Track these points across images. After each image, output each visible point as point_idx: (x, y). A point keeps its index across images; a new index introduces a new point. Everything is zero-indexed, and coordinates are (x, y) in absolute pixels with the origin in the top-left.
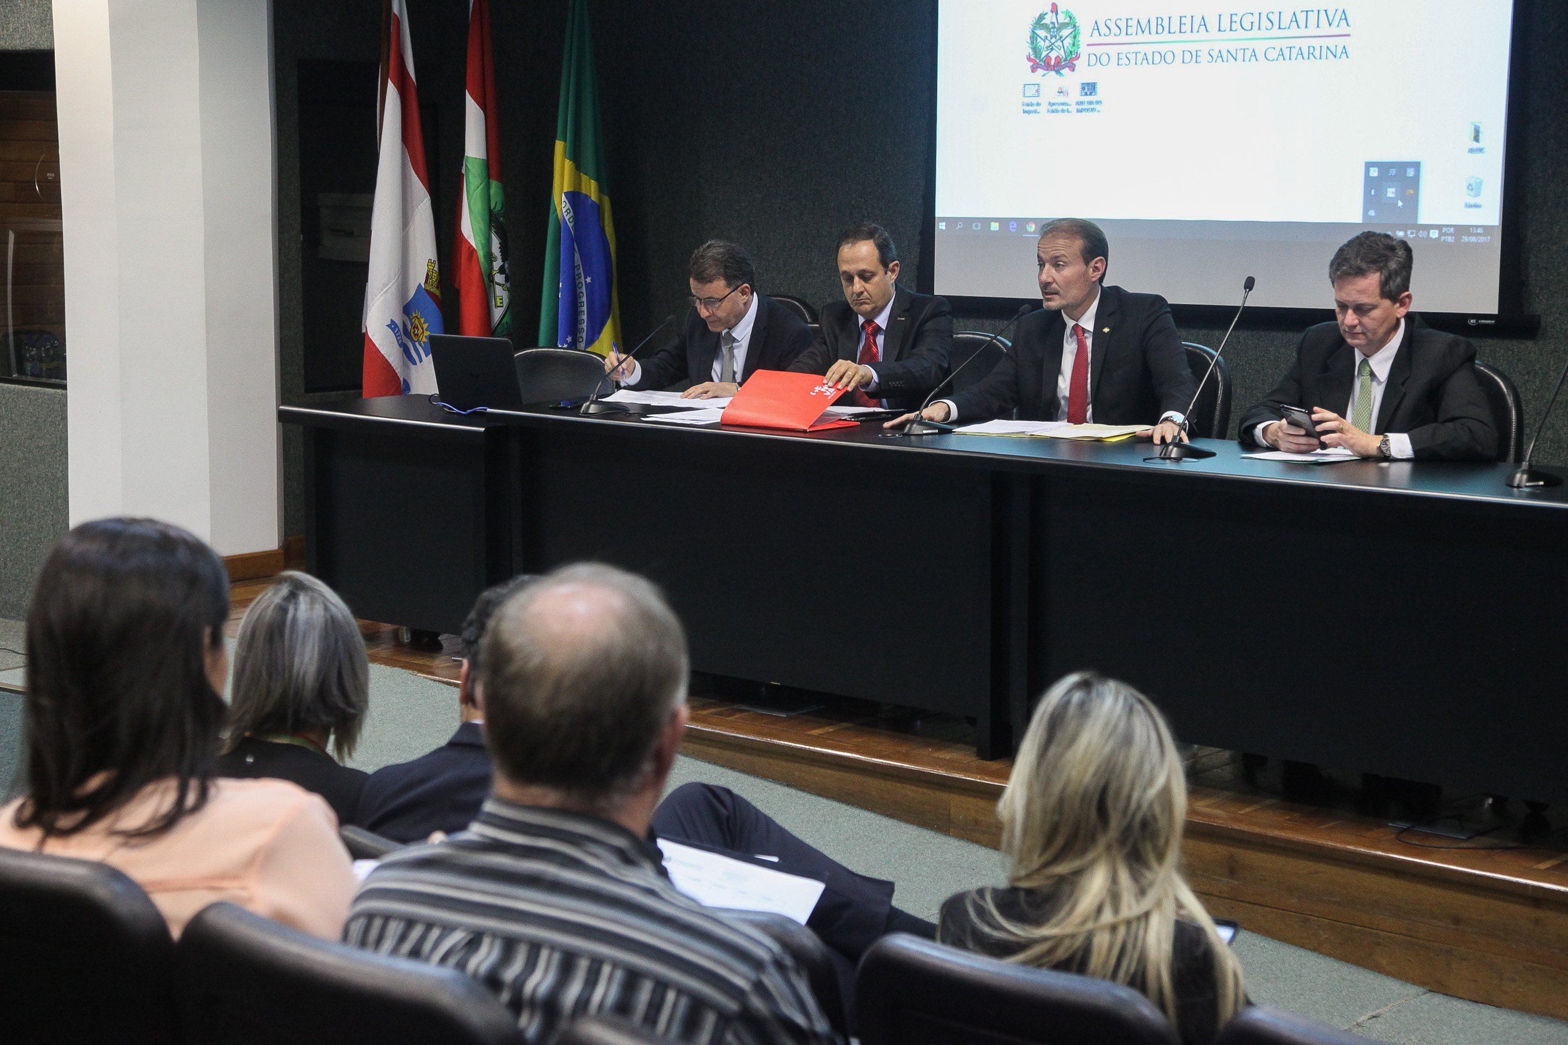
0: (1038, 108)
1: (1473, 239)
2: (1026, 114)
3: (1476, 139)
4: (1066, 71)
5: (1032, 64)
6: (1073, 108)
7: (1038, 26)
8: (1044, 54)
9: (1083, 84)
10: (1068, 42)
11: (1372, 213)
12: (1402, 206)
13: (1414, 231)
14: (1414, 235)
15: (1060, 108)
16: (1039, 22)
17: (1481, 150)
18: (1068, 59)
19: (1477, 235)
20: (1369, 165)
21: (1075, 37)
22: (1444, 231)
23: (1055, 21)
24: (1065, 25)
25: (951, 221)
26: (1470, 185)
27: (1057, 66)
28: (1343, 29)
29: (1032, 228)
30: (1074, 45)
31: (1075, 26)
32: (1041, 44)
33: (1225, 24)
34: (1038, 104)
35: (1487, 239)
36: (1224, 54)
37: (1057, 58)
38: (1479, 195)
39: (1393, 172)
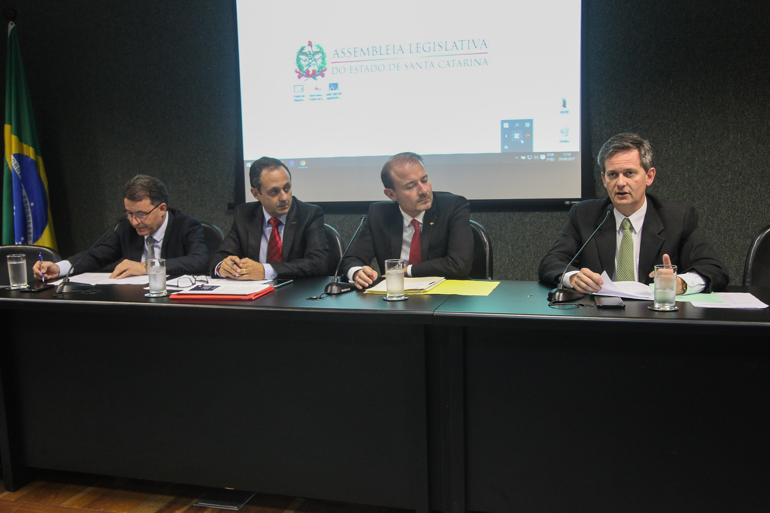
0: (303, 98)
1: (565, 159)
2: (296, 102)
3: (564, 106)
4: (319, 77)
5: (298, 74)
6: (325, 97)
7: (300, 54)
8: (305, 69)
9: (330, 84)
10: (319, 62)
11: (506, 147)
12: (524, 143)
13: (531, 156)
14: (531, 158)
15: (317, 97)
16: (301, 52)
17: (567, 112)
18: (320, 71)
19: (567, 157)
20: (503, 122)
21: (323, 59)
22: (548, 155)
23: (311, 51)
24: (317, 53)
26: (562, 130)
27: (314, 75)
28: (484, 50)
29: (303, 163)
30: (323, 63)
31: (323, 53)
32: (303, 63)
33: (414, 49)
35: (573, 159)
36: (414, 65)
37: (314, 71)
38: (568, 136)
39: (517, 125)
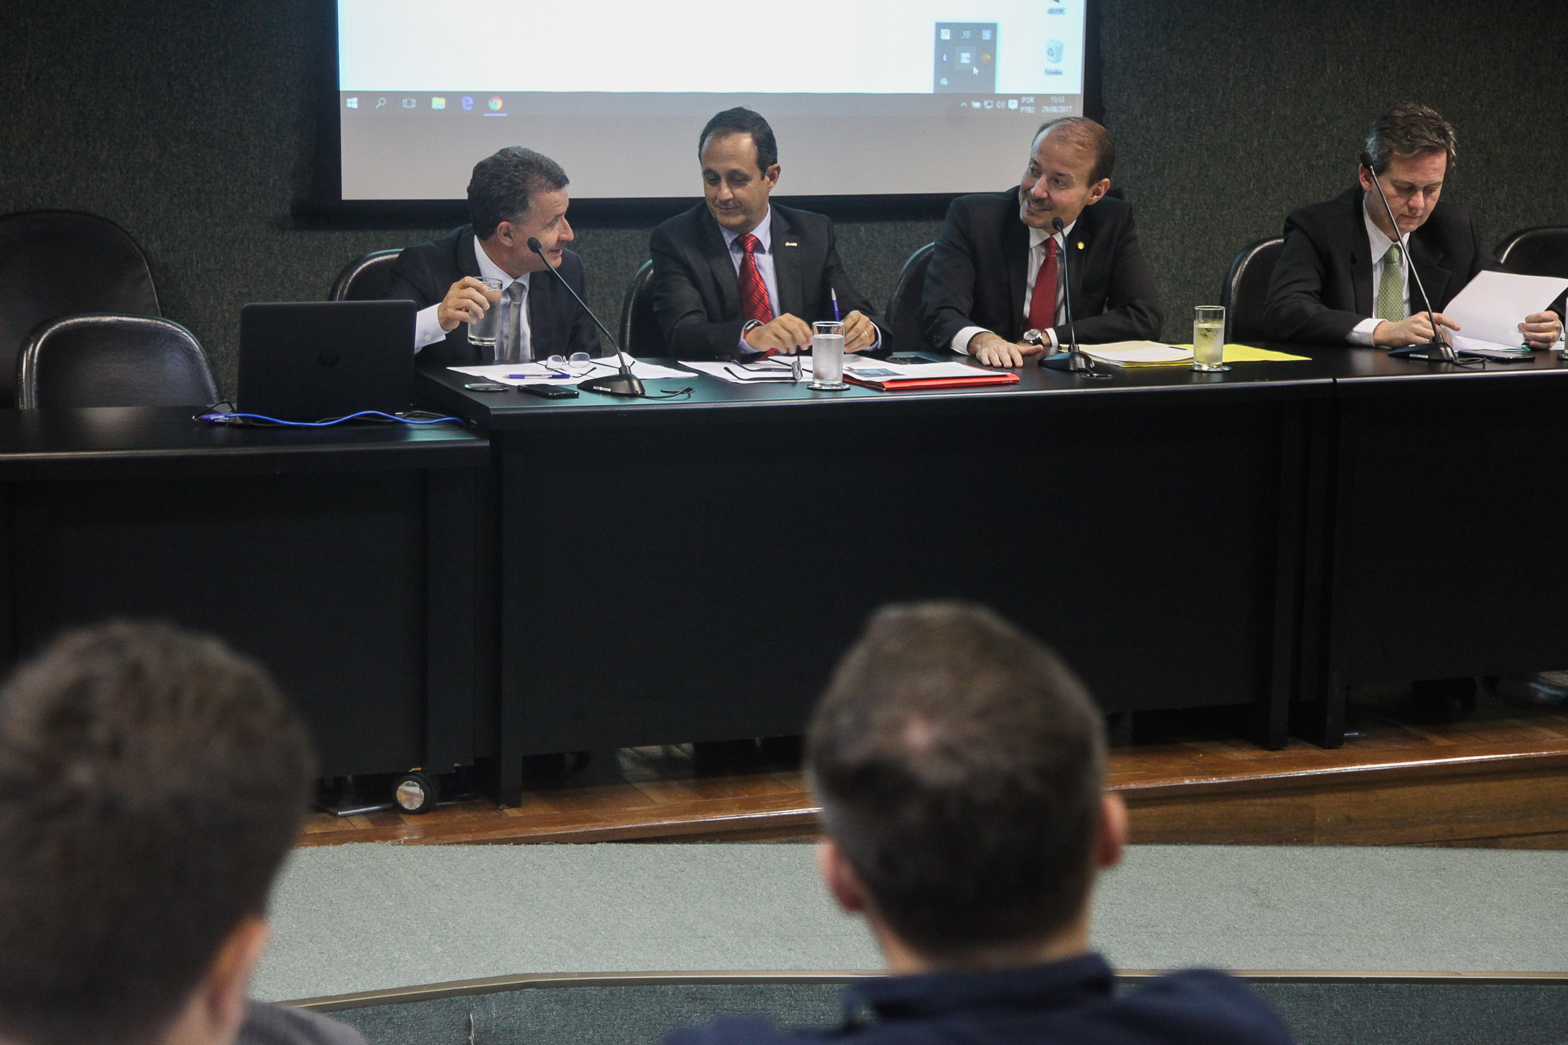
1: (1054, 109)
11: (944, 82)
12: (978, 73)
13: (992, 102)
14: (992, 107)
17: (1061, 11)
19: (1058, 104)
20: (940, 26)
22: (1023, 101)
25: (365, 97)
26: (1051, 49)
35: (1069, 109)
38: (1059, 61)
39: (967, 34)
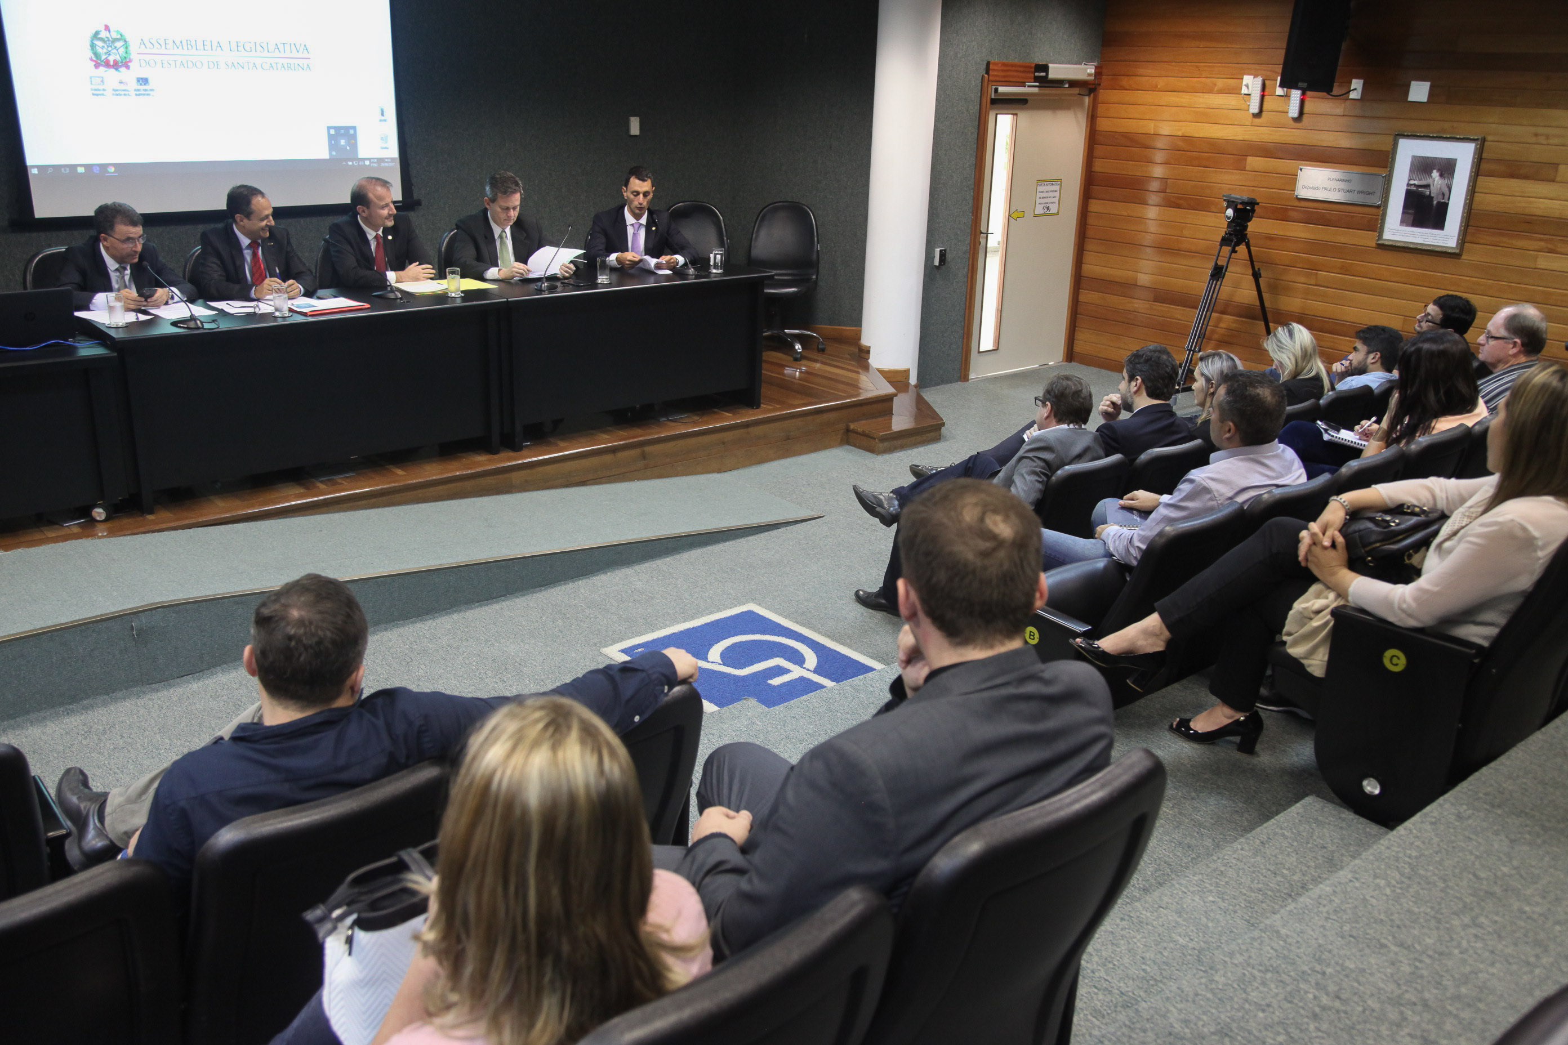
0: (105, 93)
1: (387, 165)
3: (382, 114)
4: (123, 69)
5: (94, 63)
6: (133, 93)
7: (95, 39)
8: (103, 57)
9: (137, 78)
10: (122, 51)
11: (334, 153)
12: (350, 149)
13: (357, 161)
14: (357, 164)
15: (123, 93)
16: (96, 36)
17: (385, 120)
18: (124, 61)
19: (388, 162)
20: (329, 128)
21: (127, 48)
22: (371, 159)
23: (109, 36)
24: (118, 40)
25: (41, 168)
26: (382, 138)
27: (116, 66)
28: (306, 55)
29: (112, 170)
30: (126, 53)
31: (125, 41)
32: (99, 50)
33: (234, 47)
34: (104, 90)
35: (393, 164)
36: (236, 65)
37: (115, 61)
38: (387, 143)
39: (342, 131)
